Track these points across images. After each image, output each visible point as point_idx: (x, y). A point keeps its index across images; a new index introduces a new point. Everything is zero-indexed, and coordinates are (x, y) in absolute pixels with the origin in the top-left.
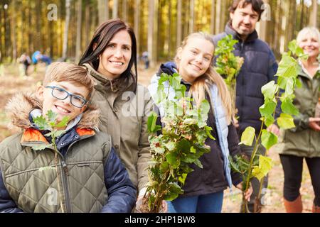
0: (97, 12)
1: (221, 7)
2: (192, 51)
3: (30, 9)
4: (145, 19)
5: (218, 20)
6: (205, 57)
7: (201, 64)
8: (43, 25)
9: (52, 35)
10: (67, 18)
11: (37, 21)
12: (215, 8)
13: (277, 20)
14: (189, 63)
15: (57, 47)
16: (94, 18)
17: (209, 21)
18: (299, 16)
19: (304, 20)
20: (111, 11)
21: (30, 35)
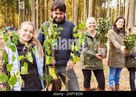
0: (31, 11)
1: (76, 9)
2: (24, 30)
3: (5, 10)
4: (49, 13)
5: (75, 14)
6: (30, 32)
7: (29, 35)
8: (10, 16)
9: (14, 20)
10: (19, 13)
11: (8, 14)
12: (74, 9)
13: (96, 14)
14: (24, 36)
15: (16, 24)
16: (30, 13)
17: (72, 14)
18: (103, 12)
19: (105, 13)
20: (36, 11)
21: (5, 20)
